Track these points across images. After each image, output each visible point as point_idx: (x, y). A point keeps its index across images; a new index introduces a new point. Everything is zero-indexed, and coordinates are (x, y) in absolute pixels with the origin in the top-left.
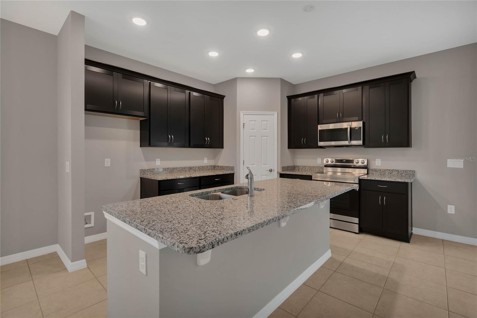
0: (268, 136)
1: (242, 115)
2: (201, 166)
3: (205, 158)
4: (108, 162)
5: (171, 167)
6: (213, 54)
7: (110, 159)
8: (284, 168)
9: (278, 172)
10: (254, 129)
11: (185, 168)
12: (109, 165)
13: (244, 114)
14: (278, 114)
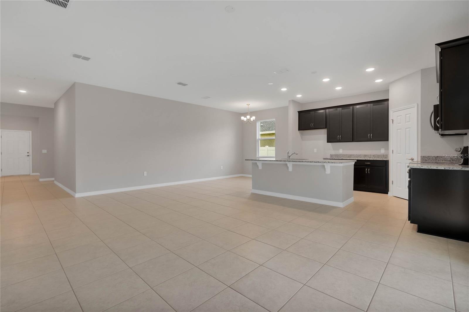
0: (410, 128)
1: (392, 113)
3: (382, 149)
5: (349, 154)
7: (316, 149)
10: (400, 123)
12: (316, 152)
13: (393, 111)
14: (418, 105)
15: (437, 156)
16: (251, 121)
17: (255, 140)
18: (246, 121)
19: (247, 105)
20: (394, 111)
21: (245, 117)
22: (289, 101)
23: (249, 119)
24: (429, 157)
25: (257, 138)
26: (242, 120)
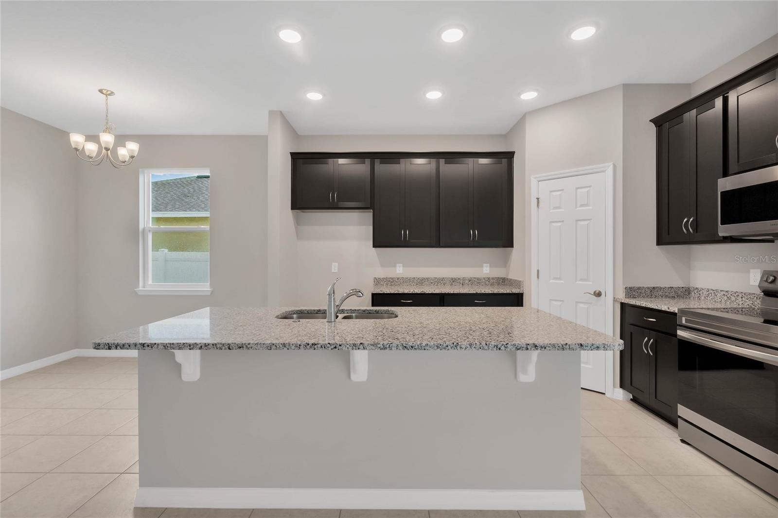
0: (591, 219)
1: (534, 182)
2: (475, 278)
3: (485, 265)
4: (335, 267)
6: (434, 95)
7: (337, 264)
8: (631, 291)
9: (614, 298)
10: (559, 208)
11: (443, 279)
12: (336, 271)
13: (539, 179)
14: (615, 167)
15: (654, 288)
16: (120, 158)
17: (134, 233)
18: (94, 155)
19: (101, 91)
20: (541, 179)
21: (93, 138)
22: (271, 113)
23: (111, 147)
24: (639, 288)
25: (141, 227)
26: (76, 149)
